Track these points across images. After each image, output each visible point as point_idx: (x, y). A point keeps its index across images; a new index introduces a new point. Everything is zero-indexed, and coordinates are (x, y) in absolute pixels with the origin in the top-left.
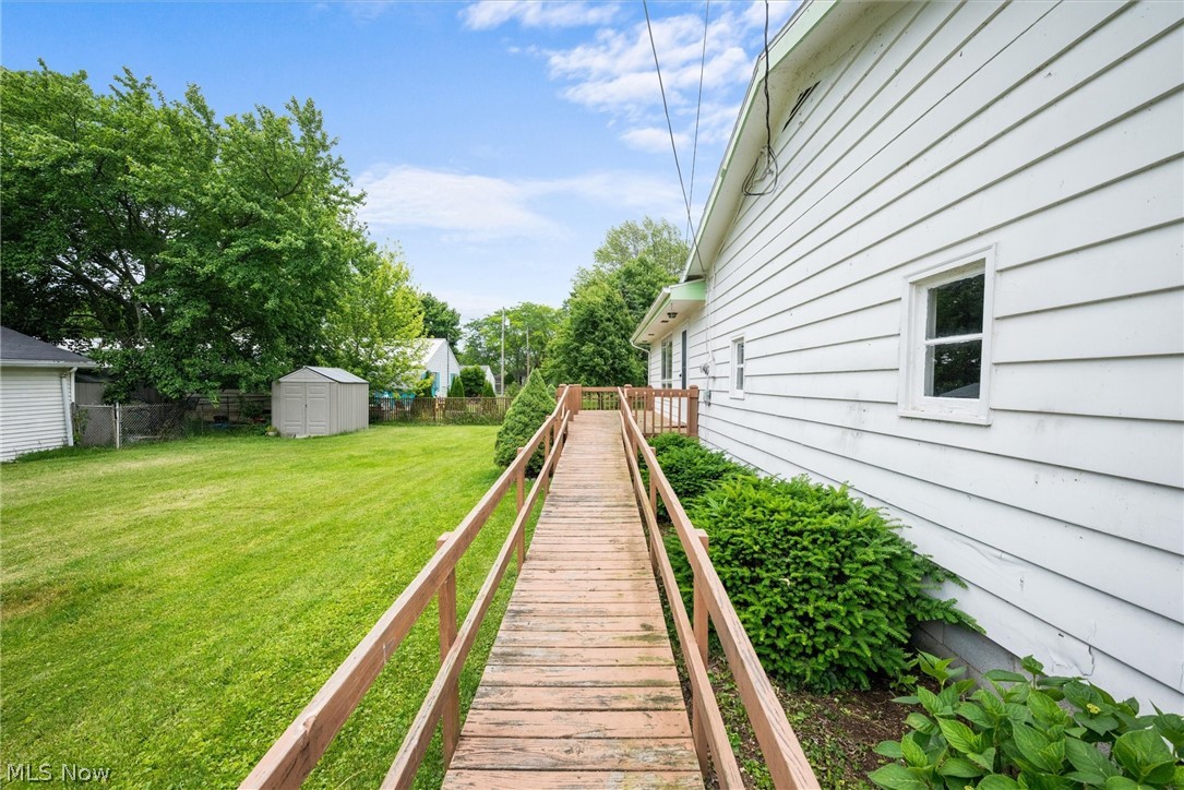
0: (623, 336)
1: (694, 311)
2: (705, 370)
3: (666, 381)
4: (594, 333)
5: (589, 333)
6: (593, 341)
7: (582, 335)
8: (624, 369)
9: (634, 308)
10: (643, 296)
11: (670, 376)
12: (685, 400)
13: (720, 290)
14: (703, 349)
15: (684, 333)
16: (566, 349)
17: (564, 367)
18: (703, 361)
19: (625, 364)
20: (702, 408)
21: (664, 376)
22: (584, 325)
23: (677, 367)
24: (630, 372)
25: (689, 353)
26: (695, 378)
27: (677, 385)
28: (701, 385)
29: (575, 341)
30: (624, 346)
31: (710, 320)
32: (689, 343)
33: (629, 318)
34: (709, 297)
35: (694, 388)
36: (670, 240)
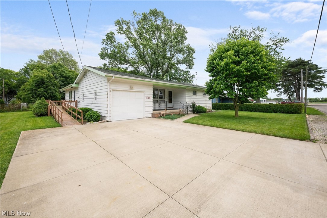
0: (53, 87)
1: (77, 88)
2: (78, 98)
3: (70, 99)
4: (43, 85)
5: (41, 85)
6: (43, 88)
7: (38, 85)
8: (54, 96)
9: (57, 78)
10: (60, 75)
11: (71, 98)
12: (75, 103)
13: (81, 86)
14: (78, 94)
15: (75, 91)
16: (31, 90)
17: (30, 95)
18: (78, 96)
19: (54, 94)
20: (78, 104)
21: (70, 98)
22: (39, 83)
23: (73, 97)
24: (57, 97)
25: (76, 95)
26: (77, 99)
27: (73, 100)
28: (78, 100)
29: (35, 87)
30: (54, 90)
31: (79, 90)
32: (76, 93)
33: (56, 81)
34: (79, 86)
35: (77, 101)
36: (69, 58)
